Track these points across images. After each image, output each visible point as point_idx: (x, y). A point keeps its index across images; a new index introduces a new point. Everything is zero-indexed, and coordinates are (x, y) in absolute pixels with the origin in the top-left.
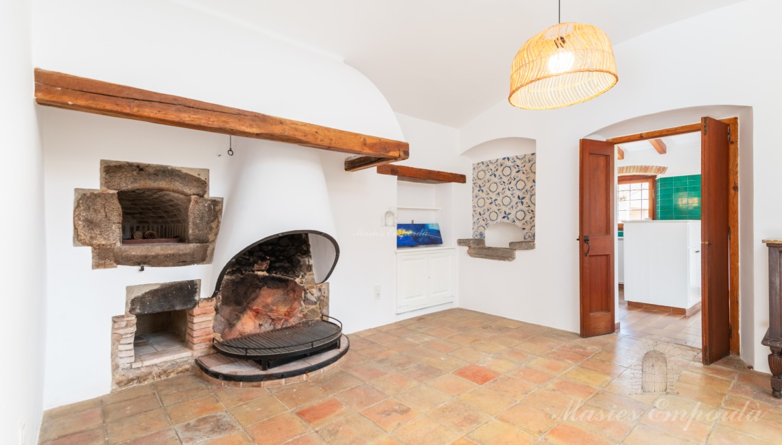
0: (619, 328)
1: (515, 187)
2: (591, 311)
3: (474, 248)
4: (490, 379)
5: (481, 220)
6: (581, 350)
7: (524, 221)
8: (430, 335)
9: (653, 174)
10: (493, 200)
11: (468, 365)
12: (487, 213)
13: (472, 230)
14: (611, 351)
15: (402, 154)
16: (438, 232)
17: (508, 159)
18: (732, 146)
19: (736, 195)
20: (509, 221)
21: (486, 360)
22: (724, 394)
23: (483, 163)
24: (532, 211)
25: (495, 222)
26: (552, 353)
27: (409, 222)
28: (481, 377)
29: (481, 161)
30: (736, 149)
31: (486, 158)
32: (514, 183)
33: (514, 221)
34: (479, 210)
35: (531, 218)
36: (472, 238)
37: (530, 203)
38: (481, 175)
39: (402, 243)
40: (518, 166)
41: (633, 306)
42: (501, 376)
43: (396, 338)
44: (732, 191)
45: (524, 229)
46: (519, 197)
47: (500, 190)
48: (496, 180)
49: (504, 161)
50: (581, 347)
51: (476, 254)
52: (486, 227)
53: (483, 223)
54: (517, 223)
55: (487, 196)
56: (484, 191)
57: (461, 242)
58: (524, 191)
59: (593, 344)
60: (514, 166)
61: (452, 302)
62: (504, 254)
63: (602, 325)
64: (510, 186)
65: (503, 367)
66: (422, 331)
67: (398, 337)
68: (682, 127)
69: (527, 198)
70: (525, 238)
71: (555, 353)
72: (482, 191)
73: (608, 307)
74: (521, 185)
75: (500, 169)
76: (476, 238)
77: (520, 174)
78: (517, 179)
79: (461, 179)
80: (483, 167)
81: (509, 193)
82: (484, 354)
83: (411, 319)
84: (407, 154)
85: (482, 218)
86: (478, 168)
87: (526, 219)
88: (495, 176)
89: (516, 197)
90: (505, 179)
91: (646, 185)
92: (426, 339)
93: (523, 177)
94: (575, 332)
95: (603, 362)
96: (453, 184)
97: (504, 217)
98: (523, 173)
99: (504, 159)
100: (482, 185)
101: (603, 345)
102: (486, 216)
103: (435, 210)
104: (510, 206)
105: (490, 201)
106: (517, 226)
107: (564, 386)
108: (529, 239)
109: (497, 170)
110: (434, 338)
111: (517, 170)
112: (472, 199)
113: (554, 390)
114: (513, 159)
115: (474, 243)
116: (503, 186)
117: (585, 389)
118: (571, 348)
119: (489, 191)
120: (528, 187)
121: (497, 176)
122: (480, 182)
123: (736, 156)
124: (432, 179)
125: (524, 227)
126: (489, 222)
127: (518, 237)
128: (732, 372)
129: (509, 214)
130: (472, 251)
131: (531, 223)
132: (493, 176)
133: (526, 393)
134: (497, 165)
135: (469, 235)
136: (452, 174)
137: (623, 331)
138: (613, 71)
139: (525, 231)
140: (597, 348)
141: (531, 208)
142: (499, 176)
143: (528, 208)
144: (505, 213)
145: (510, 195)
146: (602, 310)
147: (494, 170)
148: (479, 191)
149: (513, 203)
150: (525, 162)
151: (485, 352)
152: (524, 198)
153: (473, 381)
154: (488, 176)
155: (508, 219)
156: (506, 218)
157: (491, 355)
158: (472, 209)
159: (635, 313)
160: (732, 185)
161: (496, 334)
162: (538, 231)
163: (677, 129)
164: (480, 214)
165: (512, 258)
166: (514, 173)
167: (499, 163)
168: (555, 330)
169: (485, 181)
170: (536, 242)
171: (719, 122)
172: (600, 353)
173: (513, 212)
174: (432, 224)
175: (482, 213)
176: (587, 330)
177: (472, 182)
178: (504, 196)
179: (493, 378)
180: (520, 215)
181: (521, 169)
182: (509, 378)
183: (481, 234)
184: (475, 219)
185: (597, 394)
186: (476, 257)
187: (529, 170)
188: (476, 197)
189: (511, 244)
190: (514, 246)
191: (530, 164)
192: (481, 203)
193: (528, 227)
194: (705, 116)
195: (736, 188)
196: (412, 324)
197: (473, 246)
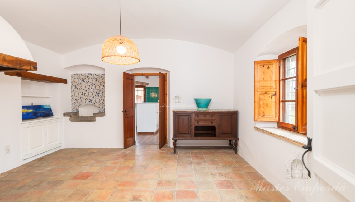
0: (136, 143)
1: (94, 88)
2: (127, 138)
3: (74, 117)
4: (90, 176)
5: (77, 103)
6: (125, 154)
7: (99, 104)
8: (50, 166)
9: (145, 85)
10: (83, 93)
11: (77, 173)
12: (80, 100)
13: (71, 108)
14: (134, 151)
15: (32, 68)
16: (50, 110)
17: (91, 74)
18: (166, 82)
19: (167, 96)
20: (92, 104)
21: (86, 169)
22: (164, 156)
23: (77, 74)
24: (103, 99)
25: (85, 104)
26: (114, 158)
27: (30, 105)
28: (86, 176)
29: (76, 73)
30: (167, 83)
31: (79, 72)
32: (94, 86)
33: (95, 104)
34: (75, 98)
35: (103, 102)
36: (71, 112)
37: (102, 96)
38: (76, 80)
39: (26, 117)
40: (96, 78)
41: (140, 134)
42: (95, 173)
43: (26, 173)
44: (166, 95)
45: (99, 107)
46: (97, 93)
47: (87, 88)
48: (85, 83)
49: (88, 75)
50: (124, 153)
51: (75, 120)
52: (79, 106)
53: (78, 104)
54: (96, 104)
55: (80, 91)
56: (78, 89)
57: (65, 114)
58: (99, 90)
59: (128, 150)
60: (94, 78)
61: (60, 146)
62: (90, 119)
63: (131, 143)
64: (92, 87)
65: (95, 169)
66: (44, 165)
67: (28, 172)
68: (154, 74)
69: (101, 93)
70: (100, 111)
71: (115, 157)
72: (77, 88)
73: (133, 136)
74: (97, 87)
75: (87, 79)
76: (74, 112)
77: (97, 82)
78: (96, 84)
79: (64, 81)
80: (77, 76)
81: (91, 90)
82: (84, 166)
83: (34, 161)
84: (36, 68)
85: (77, 101)
86: (74, 77)
87: (100, 103)
88: (84, 81)
89: (96, 93)
90: (89, 84)
91: (142, 89)
92: (49, 168)
93: (99, 84)
94: (121, 147)
95: (132, 156)
96: (59, 83)
97: (89, 102)
98: (99, 82)
99: (89, 74)
100: (76, 85)
101: (132, 150)
102: (80, 101)
103: (47, 97)
104: (92, 97)
105: (82, 94)
106: (96, 106)
107: (120, 169)
108: (102, 112)
109: (85, 79)
110: (53, 167)
111: (96, 80)
112: (71, 92)
113: (117, 171)
114: (93, 75)
115: (73, 115)
116: (89, 87)
117: (128, 167)
118: (121, 154)
119: (81, 89)
120: (101, 88)
121: (85, 82)
122: (75, 84)
123: (167, 85)
124: (47, 80)
125: (99, 106)
126: (81, 104)
127: (96, 111)
128: (166, 149)
129: (92, 100)
130: (72, 119)
131: (102, 104)
132: (83, 81)
133: (107, 176)
134: (85, 77)
135: (70, 111)
136: (59, 78)
137: (137, 144)
138: (138, 58)
139: (100, 108)
140: (130, 152)
141: (103, 98)
142: (86, 82)
143: (101, 98)
144: (90, 99)
145: (92, 92)
146: (131, 137)
147: (83, 78)
148: (75, 88)
149: (94, 95)
150: (99, 77)
151: (85, 165)
152: (99, 93)
153: (82, 179)
154: (80, 81)
155: (92, 102)
156: (90, 102)
157: (88, 166)
158: (71, 97)
159: (140, 136)
160: (166, 94)
161: (88, 156)
162: (107, 108)
163: (152, 74)
164: (76, 100)
165: (94, 120)
166: (94, 82)
167: (86, 75)
168: (114, 149)
169: (78, 84)
170: (105, 113)
171: (162, 74)
172: (131, 153)
173: (94, 99)
174: (46, 105)
175: (77, 99)
176: (126, 146)
177: (71, 83)
178: (89, 91)
179: (91, 175)
180: (98, 101)
181: (98, 80)
182: (98, 173)
183: (77, 110)
184: (73, 102)
185: (132, 167)
186: (74, 121)
187: (101, 81)
188: (74, 91)
189: (94, 114)
190: (95, 115)
191: (102, 78)
192: (76, 94)
193: (101, 106)
194: (160, 72)
195: (167, 94)
196: (35, 163)
197: (72, 116)
